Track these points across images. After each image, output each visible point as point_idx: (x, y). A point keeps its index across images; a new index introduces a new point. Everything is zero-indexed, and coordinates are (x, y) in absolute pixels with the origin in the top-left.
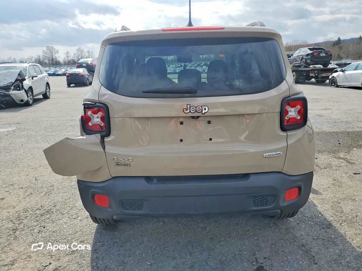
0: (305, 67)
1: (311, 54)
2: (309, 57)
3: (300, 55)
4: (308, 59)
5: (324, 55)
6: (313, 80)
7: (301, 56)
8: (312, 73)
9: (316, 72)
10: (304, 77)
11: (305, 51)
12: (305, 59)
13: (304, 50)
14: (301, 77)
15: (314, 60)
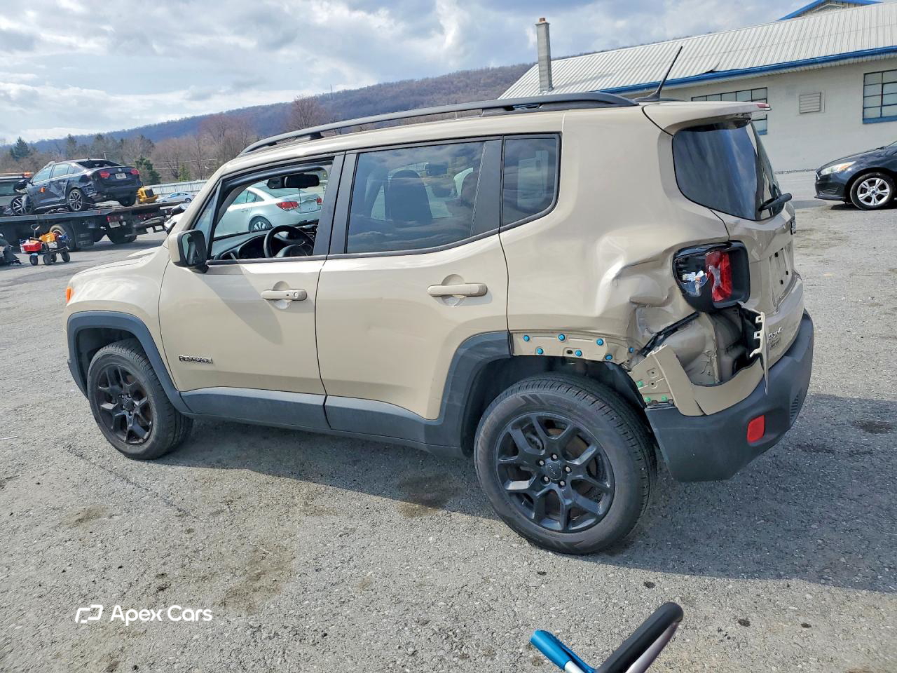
0: (85, 208)
1: (93, 175)
2: (91, 183)
3: (59, 181)
4: (89, 189)
5: (124, 176)
6: (106, 239)
7: (66, 183)
8: (115, 221)
9: (122, 217)
10: (87, 235)
11: (69, 170)
12: (80, 189)
13: (67, 166)
14: (82, 236)
15: (107, 190)
